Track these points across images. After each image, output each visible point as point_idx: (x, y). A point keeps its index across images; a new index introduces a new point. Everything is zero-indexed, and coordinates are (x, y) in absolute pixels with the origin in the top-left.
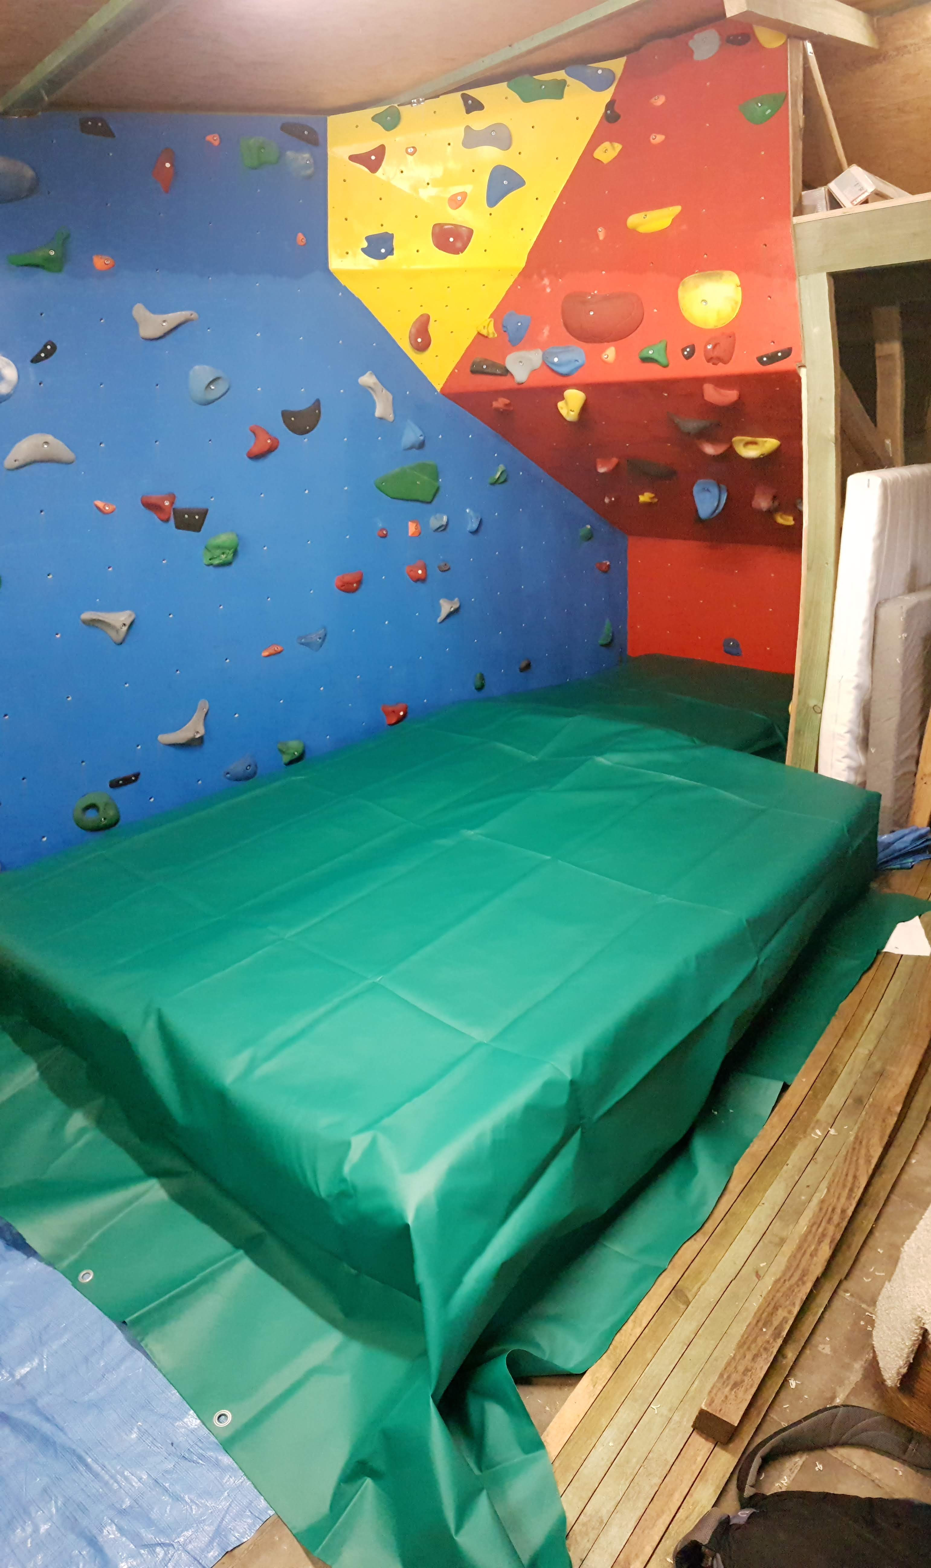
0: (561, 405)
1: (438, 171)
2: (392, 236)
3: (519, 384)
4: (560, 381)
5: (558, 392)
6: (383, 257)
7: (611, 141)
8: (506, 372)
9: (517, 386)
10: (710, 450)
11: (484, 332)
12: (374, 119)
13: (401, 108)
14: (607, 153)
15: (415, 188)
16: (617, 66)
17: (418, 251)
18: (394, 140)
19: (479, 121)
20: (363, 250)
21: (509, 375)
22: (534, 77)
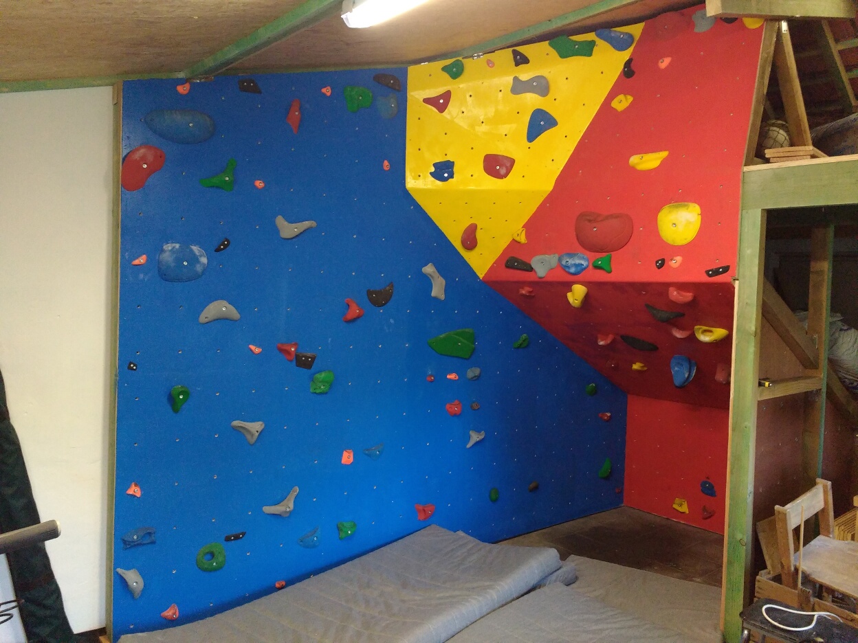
0: (569, 295)
1: (491, 112)
2: (453, 163)
3: (540, 278)
4: (571, 278)
5: (568, 286)
6: (445, 180)
7: (625, 94)
8: (531, 269)
9: (537, 280)
10: (679, 334)
11: (518, 239)
12: (445, 69)
13: (465, 61)
14: (622, 103)
15: (472, 126)
16: (636, 30)
17: (472, 176)
18: (459, 87)
19: (525, 74)
20: (431, 173)
21: (533, 272)
22: (571, 37)
